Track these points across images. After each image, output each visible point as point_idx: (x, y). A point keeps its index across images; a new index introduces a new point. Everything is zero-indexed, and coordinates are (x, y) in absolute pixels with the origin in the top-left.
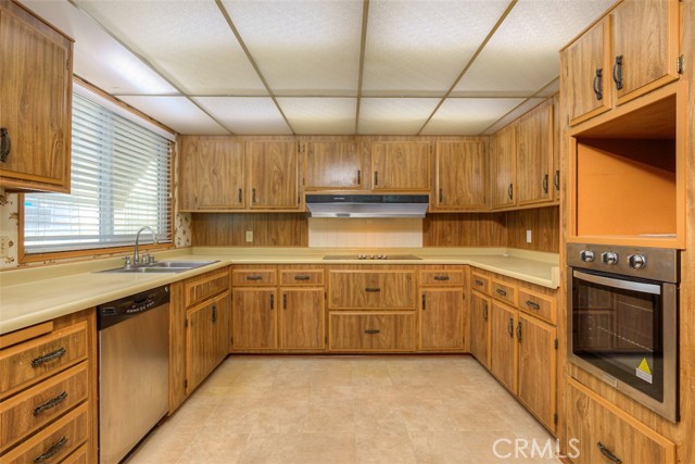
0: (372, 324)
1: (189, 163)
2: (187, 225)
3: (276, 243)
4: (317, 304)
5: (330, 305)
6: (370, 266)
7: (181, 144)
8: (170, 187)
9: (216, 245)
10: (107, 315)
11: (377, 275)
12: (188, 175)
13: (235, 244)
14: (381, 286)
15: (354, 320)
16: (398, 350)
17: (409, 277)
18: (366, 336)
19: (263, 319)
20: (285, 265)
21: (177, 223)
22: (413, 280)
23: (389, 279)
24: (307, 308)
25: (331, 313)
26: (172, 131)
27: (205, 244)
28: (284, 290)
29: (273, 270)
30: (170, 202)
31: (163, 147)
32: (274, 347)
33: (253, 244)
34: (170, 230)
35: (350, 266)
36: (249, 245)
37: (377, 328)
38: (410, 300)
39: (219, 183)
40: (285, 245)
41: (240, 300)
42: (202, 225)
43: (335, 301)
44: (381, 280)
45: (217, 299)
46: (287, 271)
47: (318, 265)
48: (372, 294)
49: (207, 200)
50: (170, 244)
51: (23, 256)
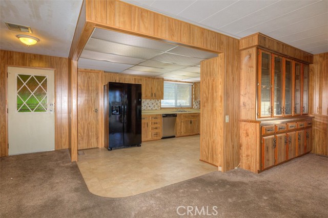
1: (197, 89)
7: (195, 85)
8: (192, 95)
12: (196, 92)
21: (194, 103)
26: (192, 83)
30: (192, 98)
31: (190, 87)
34: (192, 105)
45: (192, 119)
50: (192, 108)
51: (161, 108)
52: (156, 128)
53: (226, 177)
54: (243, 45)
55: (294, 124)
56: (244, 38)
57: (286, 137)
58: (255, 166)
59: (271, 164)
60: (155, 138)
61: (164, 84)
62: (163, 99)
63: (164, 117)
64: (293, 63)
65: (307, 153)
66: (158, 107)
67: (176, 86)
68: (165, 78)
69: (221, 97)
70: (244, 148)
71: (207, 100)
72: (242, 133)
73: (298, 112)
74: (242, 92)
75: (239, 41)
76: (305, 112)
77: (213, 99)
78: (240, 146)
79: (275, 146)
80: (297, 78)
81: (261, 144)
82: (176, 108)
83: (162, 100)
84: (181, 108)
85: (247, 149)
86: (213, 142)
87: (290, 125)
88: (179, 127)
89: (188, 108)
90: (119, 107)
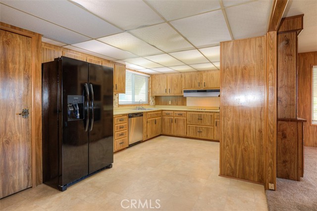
0: (200, 129)
1: (153, 82)
2: (153, 99)
3: (177, 105)
4: (184, 122)
5: (188, 123)
6: (200, 112)
7: (151, 77)
8: (149, 89)
9: (161, 105)
10: (130, 116)
11: (201, 115)
12: (153, 86)
13: (166, 105)
14: (202, 118)
15: (194, 128)
16: (208, 138)
17: (211, 116)
18: (198, 133)
19: (170, 126)
20: (176, 111)
21: (150, 98)
22: (213, 117)
23: (205, 116)
24: (181, 123)
25: (188, 125)
26: (149, 74)
27: (159, 104)
28: (175, 118)
29: (172, 112)
30: (149, 93)
31: (147, 79)
32: (172, 133)
33: (171, 105)
34: (149, 101)
35: (194, 111)
36: (170, 105)
37: (201, 131)
38: (211, 123)
39: (161, 88)
40: (180, 105)
41: (164, 120)
42: (157, 99)
43: (189, 121)
44: (202, 116)
45: (157, 118)
46: (176, 112)
47: (185, 111)
48: (200, 121)
49: (158, 93)
50: (149, 104)
51: (119, 106)
52: (122, 134)
60: (121, 148)
68: (127, 65)
82: (134, 106)
88: (145, 130)
89: (145, 105)
90: (80, 105)
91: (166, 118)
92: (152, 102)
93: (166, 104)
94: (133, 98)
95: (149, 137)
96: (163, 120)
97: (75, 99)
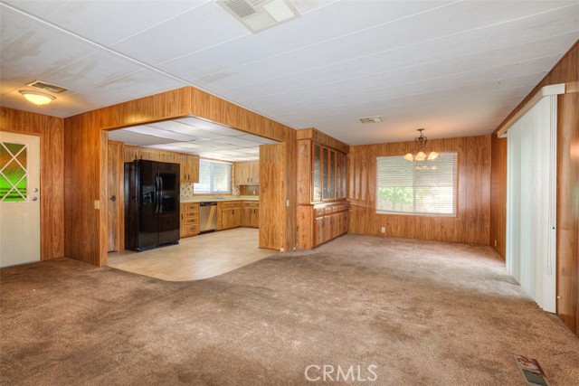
2: (237, 189)
7: (235, 166)
8: (231, 178)
9: (245, 195)
19: (249, 216)
21: (234, 188)
26: (232, 162)
27: (242, 194)
30: (231, 182)
31: (229, 167)
32: (252, 224)
33: (254, 195)
34: (231, 190)
39: (243, 176)
42: (243, 189)
45: (235, 208)
50: (231, 194)
51: (194, 195)
52: (193, 221)
53: (289, 254)
54: (300, 135)
55: (336, 207)
56: (302, 130)
57: (332, 218)
58: (309, 244)
59: (321, 241)
60: (191, 233)
61: (200, 163)
62: (198, 182)
63: (202, 205)
64: (336, 152)
65: (345, 233)
66: (190, 193)
67: (212, 165)
68: (201, 155)
69: (283, 183)
70: (300, 230)
71: (267, 185)
72: (299, 216)
73: (339, 197)
74: (299, 179)
75: (296, 131)
76: (344, 197)
77: (273, 183)
78: (297, 228)
79: (323, 226)
80: (338, 166)
81: (314, 224)
82: (212, 195)
83: (195, 185)
84: (220, 194)
85: (303, 230)
86: (274, 226)
87: (334, 208)
88: (220, 219)
89: (226, 195)
90: (152, 193)
91: (246, 208)
92: (236, 192)
93: (251, 194)
94: (212, 187)
95: (224, 226)
96: (243, 210)
97: (148, 189)
